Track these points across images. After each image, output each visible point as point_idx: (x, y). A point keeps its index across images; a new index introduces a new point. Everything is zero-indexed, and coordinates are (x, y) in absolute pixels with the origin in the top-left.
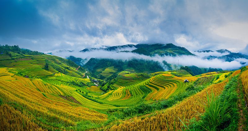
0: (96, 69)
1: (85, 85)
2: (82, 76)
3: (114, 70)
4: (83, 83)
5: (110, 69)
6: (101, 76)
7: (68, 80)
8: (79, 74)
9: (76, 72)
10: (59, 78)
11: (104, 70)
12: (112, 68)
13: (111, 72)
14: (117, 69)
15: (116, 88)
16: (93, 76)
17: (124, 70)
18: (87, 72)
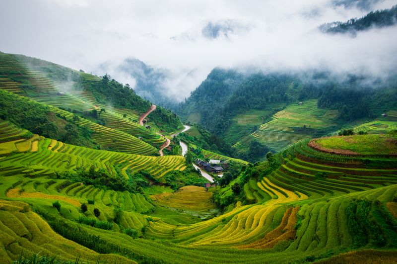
0: (235, 116)
1: (157, 183)
2: (158, 145)
3: (317, 117)
4: (147, 176)
5: (298, 111)
6: (255, 144)
7: (68, 167)
8: (146, 137)
9: (135, 132)
10: (18, 164)
11: (267, 118)
12: (308, 109)
13: (301, 126)
14: (332, 114)
15: (261, 197)
16: (211, 143)
17: (373, 118)
18: (187, 128)
